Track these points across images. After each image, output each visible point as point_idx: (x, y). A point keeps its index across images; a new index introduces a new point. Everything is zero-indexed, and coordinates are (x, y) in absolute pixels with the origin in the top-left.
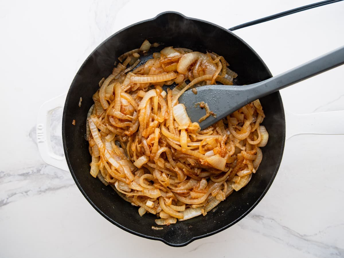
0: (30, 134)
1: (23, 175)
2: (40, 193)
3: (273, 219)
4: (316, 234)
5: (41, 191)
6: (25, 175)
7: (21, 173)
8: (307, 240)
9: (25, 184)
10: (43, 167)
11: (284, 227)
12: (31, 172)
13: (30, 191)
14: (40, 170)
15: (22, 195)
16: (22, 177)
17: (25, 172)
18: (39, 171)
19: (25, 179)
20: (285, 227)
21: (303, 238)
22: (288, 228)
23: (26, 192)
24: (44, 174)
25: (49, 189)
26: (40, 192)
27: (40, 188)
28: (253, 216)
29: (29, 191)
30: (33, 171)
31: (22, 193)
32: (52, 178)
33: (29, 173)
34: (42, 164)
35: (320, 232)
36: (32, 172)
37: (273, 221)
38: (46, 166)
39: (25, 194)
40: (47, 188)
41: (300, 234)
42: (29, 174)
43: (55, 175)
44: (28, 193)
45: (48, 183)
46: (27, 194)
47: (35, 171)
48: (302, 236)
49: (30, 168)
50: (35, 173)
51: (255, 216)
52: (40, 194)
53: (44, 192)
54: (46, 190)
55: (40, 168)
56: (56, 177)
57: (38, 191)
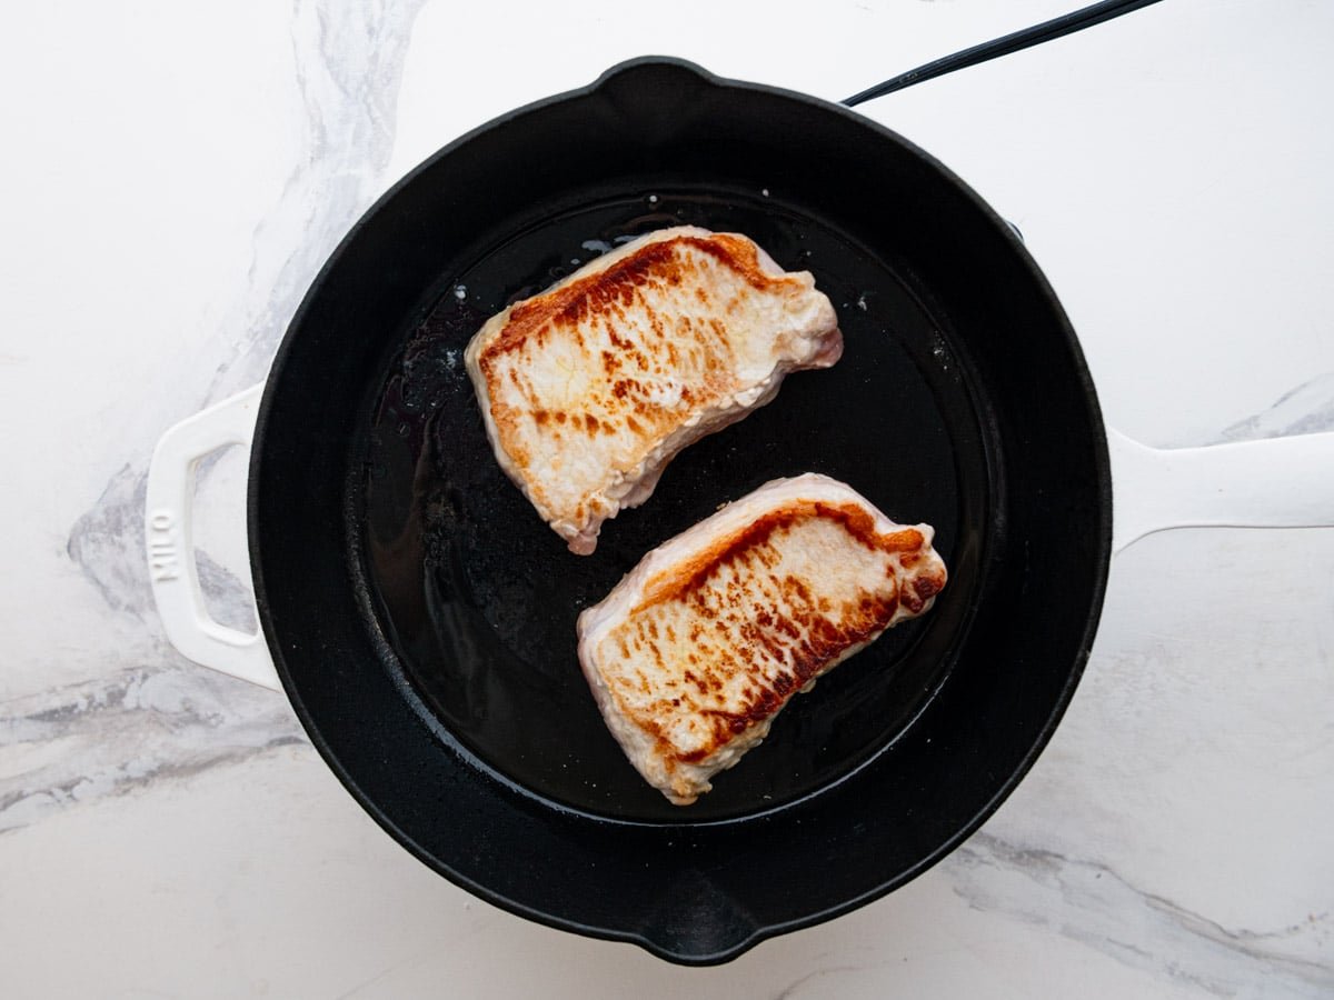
0: (69, 548)
1: (50, 716)
2: (126, 787)
3: (1105, 868)
4: (1296, 928)
5: (128, 780)
6: (62, 717)
7: (39, 710)
8: (1257, 955)
9: (59, 753)
10: (133, 680)
11: (1153, 899)
12: (83, 704)
13: (84, 784)
14: (123, 694)
15: (48, 799)
16: (47, 727)
17: (56, 703)
18: (116, 697)
19: (60, 734)
20: (1158, 898)
21: (1239, 943)
22: (1169, 903)
23: (66, 788)
24: (138, 708)
25: (166, 771)
26: (125, 785)
27: (123, 768)
28: (1020, 856)
29: (77, 782)
30: (90, 698)
31: (50, 793)
32: (176, 725)
33: (75, 706)
34: (132, 669)
35: (1311, 918)
36: (90, 704)
37: (1104, 873)
38: (145, 677)
39: (59, 793)
40: (154, 766)
41: (1225, 927)
42: (76, 711)
43: (188, 710)
44: (76, 791)
45: (155, 747)
46: (71, 796)
47: (101, 697)
48: (1234, 937)
49: (78, 685)
50: (101, 705)
51: (1026, 856)
52: (126, 792)
53: (144, 782)
54: (152, 774)
55: (123, 685)
56: (191, 717)
57: (116, 782)
